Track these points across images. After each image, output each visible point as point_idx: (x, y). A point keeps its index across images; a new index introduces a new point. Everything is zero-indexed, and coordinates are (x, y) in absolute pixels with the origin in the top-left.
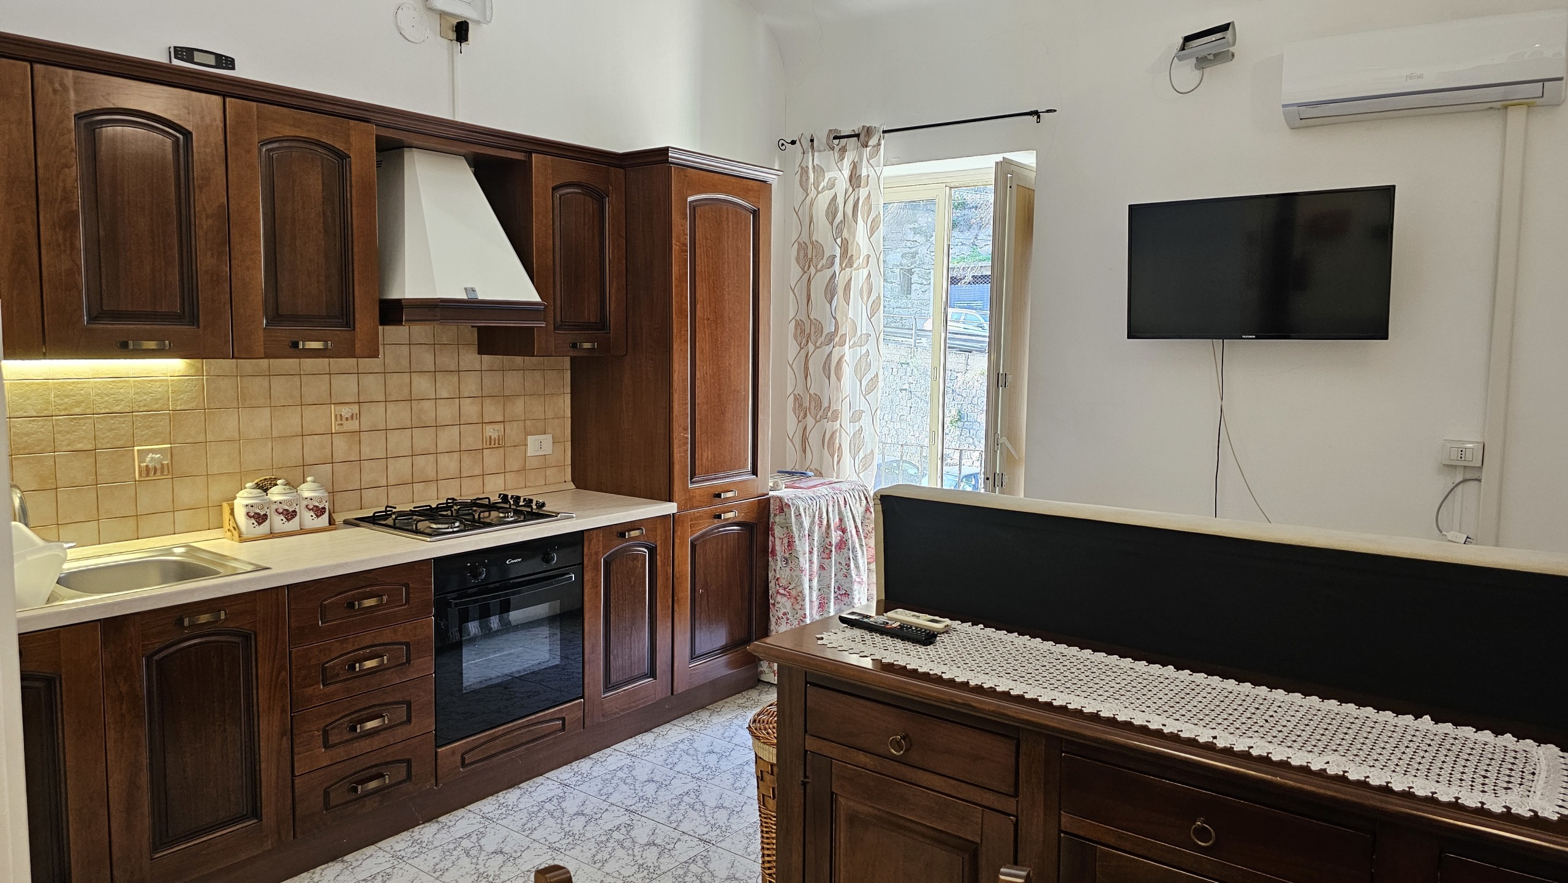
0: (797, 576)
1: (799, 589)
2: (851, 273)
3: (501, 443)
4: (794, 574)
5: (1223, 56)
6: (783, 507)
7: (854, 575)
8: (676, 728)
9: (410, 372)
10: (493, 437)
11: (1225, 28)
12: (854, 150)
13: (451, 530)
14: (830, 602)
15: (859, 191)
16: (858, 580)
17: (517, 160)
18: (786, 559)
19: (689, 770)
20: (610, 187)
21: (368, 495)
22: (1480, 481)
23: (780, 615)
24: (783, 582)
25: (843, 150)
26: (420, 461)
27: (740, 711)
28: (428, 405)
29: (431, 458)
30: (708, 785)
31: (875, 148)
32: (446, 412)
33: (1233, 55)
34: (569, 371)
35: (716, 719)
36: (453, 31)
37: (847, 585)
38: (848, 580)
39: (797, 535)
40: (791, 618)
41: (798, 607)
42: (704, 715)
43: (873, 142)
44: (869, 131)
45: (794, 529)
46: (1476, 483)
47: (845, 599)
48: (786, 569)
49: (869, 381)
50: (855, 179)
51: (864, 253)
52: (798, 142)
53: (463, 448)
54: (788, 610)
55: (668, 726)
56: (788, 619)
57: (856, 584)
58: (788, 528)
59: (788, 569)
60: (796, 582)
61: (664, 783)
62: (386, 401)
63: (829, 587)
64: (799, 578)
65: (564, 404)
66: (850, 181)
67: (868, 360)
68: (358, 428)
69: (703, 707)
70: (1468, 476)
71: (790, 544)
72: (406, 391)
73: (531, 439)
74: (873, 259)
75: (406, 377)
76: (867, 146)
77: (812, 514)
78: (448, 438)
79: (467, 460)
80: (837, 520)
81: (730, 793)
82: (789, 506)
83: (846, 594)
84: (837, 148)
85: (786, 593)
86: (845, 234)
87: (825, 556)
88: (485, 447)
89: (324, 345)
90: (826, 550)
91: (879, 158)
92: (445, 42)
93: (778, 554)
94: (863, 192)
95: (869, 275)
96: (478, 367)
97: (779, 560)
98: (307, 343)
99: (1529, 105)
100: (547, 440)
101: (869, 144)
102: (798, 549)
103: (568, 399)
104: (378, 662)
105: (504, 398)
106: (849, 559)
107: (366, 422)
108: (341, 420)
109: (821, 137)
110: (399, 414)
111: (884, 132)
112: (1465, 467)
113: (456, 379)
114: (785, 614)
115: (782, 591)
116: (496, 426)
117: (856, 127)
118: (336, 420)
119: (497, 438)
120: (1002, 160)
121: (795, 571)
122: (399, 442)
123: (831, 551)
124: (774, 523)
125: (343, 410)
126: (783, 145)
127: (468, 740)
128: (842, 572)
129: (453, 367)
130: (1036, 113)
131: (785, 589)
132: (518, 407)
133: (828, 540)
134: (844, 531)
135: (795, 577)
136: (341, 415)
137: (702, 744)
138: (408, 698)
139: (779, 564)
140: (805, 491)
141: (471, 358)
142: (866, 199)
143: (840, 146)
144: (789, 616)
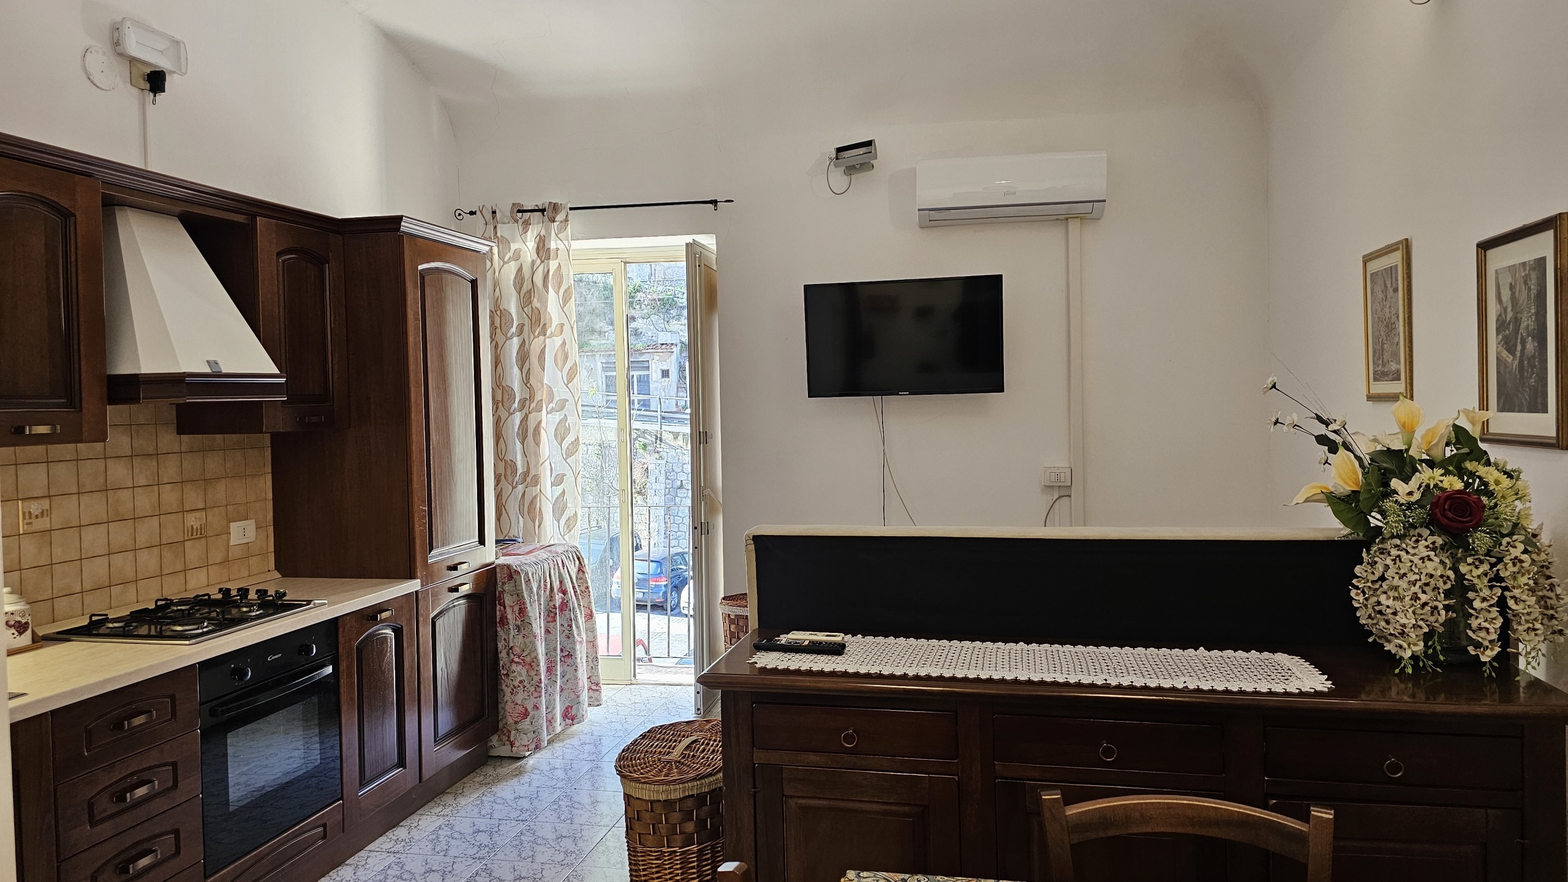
0: (530, 642)
1: (533, 655)
2: (545, 341)
3: (203, 533)
4: (527, 641)
5: (866, 166)
6: (511, 574)
7: (576, 635)
8: (425, 817)
9: (105, 458)
10: (195, 527)
11: (869, 143)
12: (538, 223)
13: (200, 631)
14: (557, 665)
15: (548, 264)
16: (579, 639)
17: (238, 222)
18: (518, 626)
19: (466, 852)
20: (330, 254)
21: (61, 604)
22: (1070, 496)
23: (516, 683)
24: (517, 650)
25: (527, 223)
26: (118, 560)
27: (484, 789)
28: (125, 495)
29: (130, 555)
30: (494, 862)
31: (563, 224)
32: (144, 502)
33: (873, 166)
34: (270, 448)
35: (463, 801)
36: (144, 80)
37: (570, 646)
38: (571, 640)
39: (528, 601)
40: (528, 686)
41: (533, 673)
42: (448, 799)
43: (560, 217)
44: (555, 208)
45: (525, 596)
46: (1067, 498)
47: (569, 660)
48: (519, 636)
49: (569, 445)
50: (543, 250)
51: (555, 322)
52: (478, 213)
53: (164, 541)
54: (524, 677)
55: (415, 817)
56: (524, 687)
57: (578, 644)
58: (519, 595)
59: (520, 637)
60: (530, 647)
61: (447, 870)
62: (79, 493)
63: (555, 649)
64: (533, 643)
65: (265, 485)
66: (538, 254)
67: (567, 424)
68: (49, 526)
69: (443, 792)
70: (1062, 494)
71: (522, 611)
72: (101, 480)
73: (233, 526)
74: (567, 328)
75: (101, 463)
76: (554, 221)
77: (538, 579)
78: (147, 531)
79: (168, 556)
80: (558, 583)
81: (521, 864)
82: (518, 572)
83: (570, 655)
84: (521, 222)
85: (520, 661)
86: (536, 303)
87: (549, 619)
88: (186, 538)
89: (51, 430)
90: (550, 615)
91: (567, 232)
92: (135, 91)
93: (510, 622)
94: (553, 265)
95: (564, 343)
96: (176, 448)
97: (512, 629)
98: (34, 427)
99: (1081, 217)
100: (250, 526)
101: (556, 219)
102: (530, 615)
103: (269, 478)
104: (148, 788)
105: (206, 482)
106: (571, 620)
107: (57, 520)
108: (30, 518)
109: (503, 210)
110: (93, 507)
111: (571, 209)
112: (1059, 486)
113: (155, 463)
114: (521, 682)
115: (516, 660)
116: (198, 514)
117: (540, 202)
118: (24, 518)
119: (199, 527)
120: (692, 242)
121: (528, 637)
122: (95, 539)
123: (556, 614)
124: (503, 592)
125: (32, 506)
126: (460, 214)
127: (236, 864)
128: (564, 634)
129: (151, 450)
130: (714, 202)
131: (519, 657)
132: (220, 491)
133: (551, 604)
134: (564, 592)
135: (529, 644)
136: (30, 512)
137: (463, 825)
138: (176, 827)
139: (512, 633)
140: (527, 557)
141: (169, 439)
142: (555, 271)
143: (523, 220)
144: (525, 684)
